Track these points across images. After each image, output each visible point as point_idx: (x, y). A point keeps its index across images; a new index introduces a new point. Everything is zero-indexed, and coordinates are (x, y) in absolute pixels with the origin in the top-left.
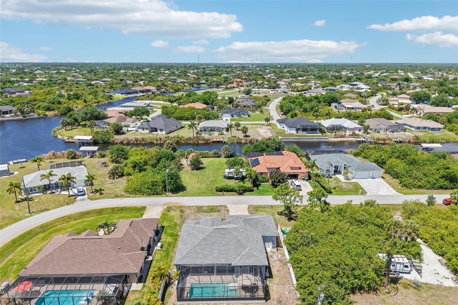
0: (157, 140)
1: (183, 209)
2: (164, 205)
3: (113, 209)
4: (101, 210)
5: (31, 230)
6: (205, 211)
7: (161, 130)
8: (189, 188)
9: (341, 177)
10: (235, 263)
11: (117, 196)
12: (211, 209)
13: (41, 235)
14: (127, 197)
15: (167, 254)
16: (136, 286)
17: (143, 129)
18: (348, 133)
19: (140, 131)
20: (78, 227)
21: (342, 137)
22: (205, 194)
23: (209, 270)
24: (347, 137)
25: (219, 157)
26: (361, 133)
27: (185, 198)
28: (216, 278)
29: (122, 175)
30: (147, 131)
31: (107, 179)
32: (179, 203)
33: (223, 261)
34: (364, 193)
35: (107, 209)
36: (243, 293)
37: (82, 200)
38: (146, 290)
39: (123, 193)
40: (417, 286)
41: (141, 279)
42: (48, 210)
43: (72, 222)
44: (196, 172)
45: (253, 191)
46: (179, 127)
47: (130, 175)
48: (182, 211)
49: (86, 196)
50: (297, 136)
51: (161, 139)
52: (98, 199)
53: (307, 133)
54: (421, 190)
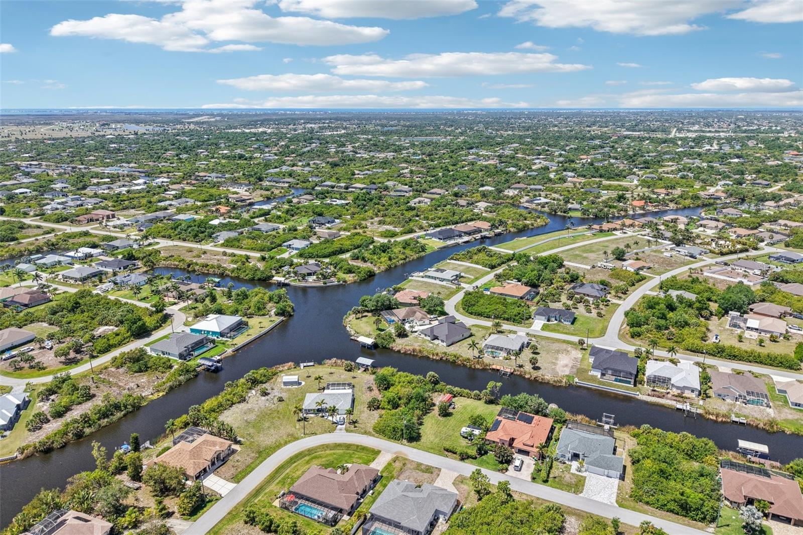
0: (433, 355)
1: (407, 462)
2: (395, 453)
3: (358, 446)
4: (349, 445)
5: (302, 452)
6: (421, 470)
7: (443, 341)
8: (423, 439)
11: (366, 433)
12: (427, 469)
13: (307, 458)
14: (373, 436)
15: (372, 501)
16: (346, 517)
17: (426, 335)
18: (675, 392)
19: (423, 336)
21: (659, 397)
22: (432, 451)
23: (391, 523)
24: (667, 399)
25: (479, 400)
26: (693, 395)
27: (415, 450)
29: (378, 408)
30: (429, 338)
31: (366, 409)
32: (405, 455)
33: (397, 520)
34: (579, 492)
35: (354, 445)
37: (340, 430)
38: (350, 521)
39: (371, 430)
41: (350, 514)
42: (316, 434)
43: (328, 452)
44: (441, 418)
45: (475, 458)
46: (466, 336)
47: (383, 409)
48: (404, 464)
49: (344, 426)
50: (600, 383)
51: (437, 354)
52: (351, 431)
53: (616, 380)
54: (646, 507)
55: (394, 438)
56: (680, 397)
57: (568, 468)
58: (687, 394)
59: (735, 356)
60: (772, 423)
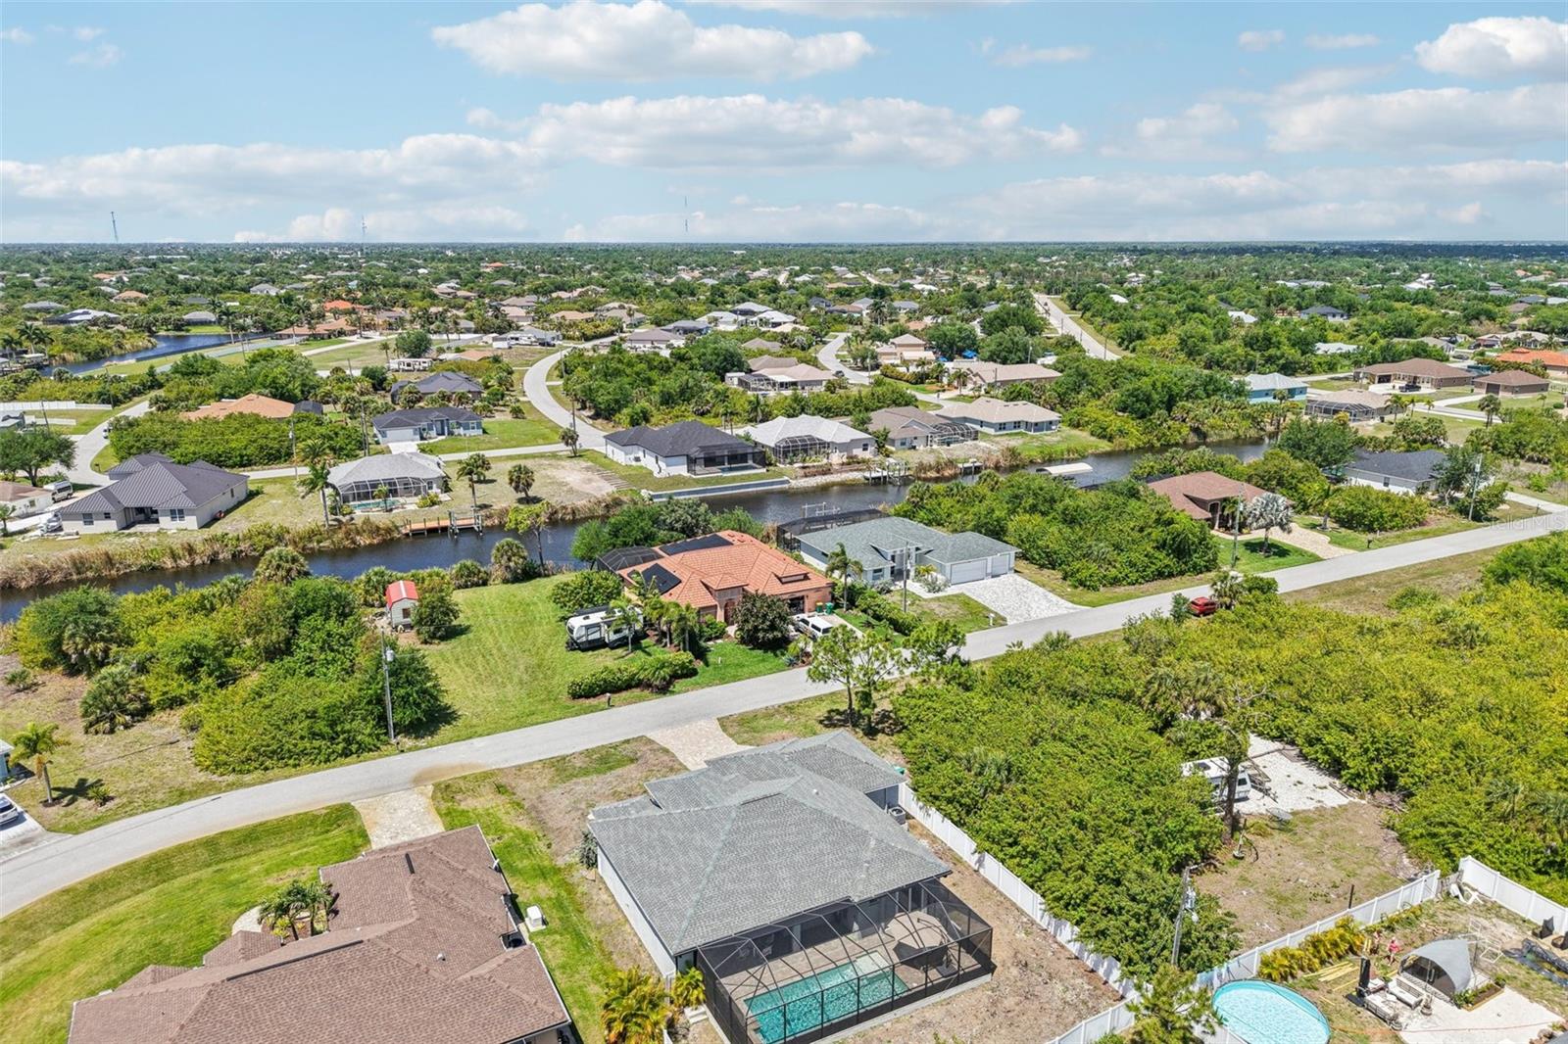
0: (174, 556)
1: (503, 781)
2: (418, 781)
3: (211, 843)
4: (154, 859)
6: (585, 772)
7: (177, 514)
8: (465, 709)
9: (914, 586)
10: (861, 889)
11: (181, 795)
12: (605, 759)
14: (231, 786)
15: (580, 940)
17: (88, 518)
18: (836, 458)
19: (73, 526)
21: (822, 474)
23: (776, 941)
24: (836, 472)
25: (485, 583)
26: (867, 455)
27: (480, 741)
28: (800, 960)
29: (148, 710)
30: (111, 525)
31: (78, 738)
32: (479, 766)
33: (820, 897)
34: (1000, 621)
35: (181, 849)
36: (914, 978)
37: (23, 842)
39: (202, 777)
40: (1281, 824)
44: (444, 646)
45: (693, 673)
48: (502, 789)
49: (33, 822)
50: (697, 481)
51: (191, 550)
52: (99, 822)
55: (352, 749)
56: (852, 462)
57: (911, 595)
58: (858, 452)
60: (1013, 453)
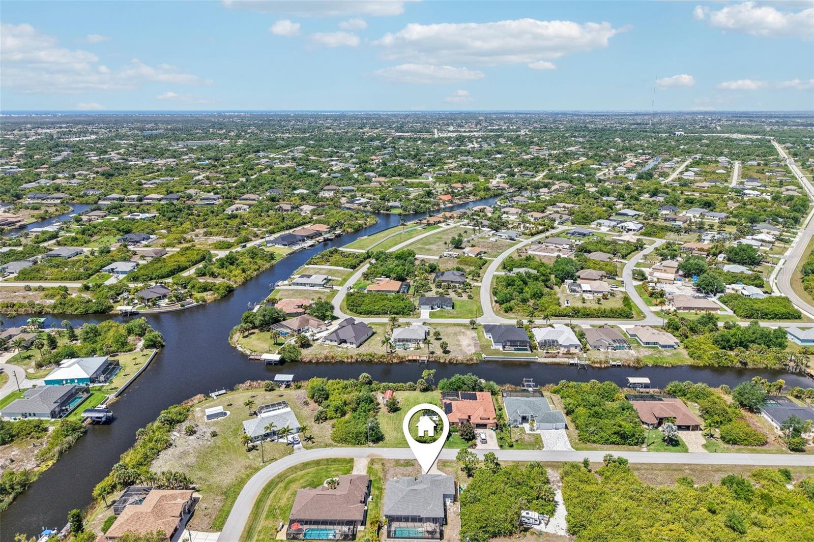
0: (348, 358)
1: (384, 462)
2: (368, 456)
3: (327, 460)
4: (318, 461)
5: (272, 480)
6: (402, 465)
7: (351, 343)
8: (387, 437)
9: (526, 426)
10: (423, 515)
11: (326, 446)
12: (407, 463)
13: (282, 485)
14: (336, 446)
15: (377, 505)
16: (360, 528)
17: (331, 341)
18: (563, 350)
19: (328, 342)
20: (307, 478)
21: (553, 357)
22: (401, 445)
23: (406, 519)
24: (560, 357)
25: (415, 390)
26: (577, 351)
27: (385, 449)
28: (410, 524)
29: (326, 419)
30: (336, 344)
31: (313, 423)
32: (380, 455)
33: (415, 514)
34: (542, 447)
35: (323, 460)
36: (427, 535)
37: (299, 449)
38: (367, 530)
39: (331, 442)
40: (540, 533)
41: (363, 523)
42: (276, 460)
43: (300, 473)
44: (392, 415)
46: (370, 334)
47: (332, 418)
48: (383, 464)
49: (301, 444)
50: (504, 354)
51: (352, 357)
52: (311, 448)
53: (516, 350)
54: (595, 445)
55: (360, 443)
56: (568, 354)
57: (523, 430)
58: (573, 350)
59: (588, 315)
60: (638, 361)
